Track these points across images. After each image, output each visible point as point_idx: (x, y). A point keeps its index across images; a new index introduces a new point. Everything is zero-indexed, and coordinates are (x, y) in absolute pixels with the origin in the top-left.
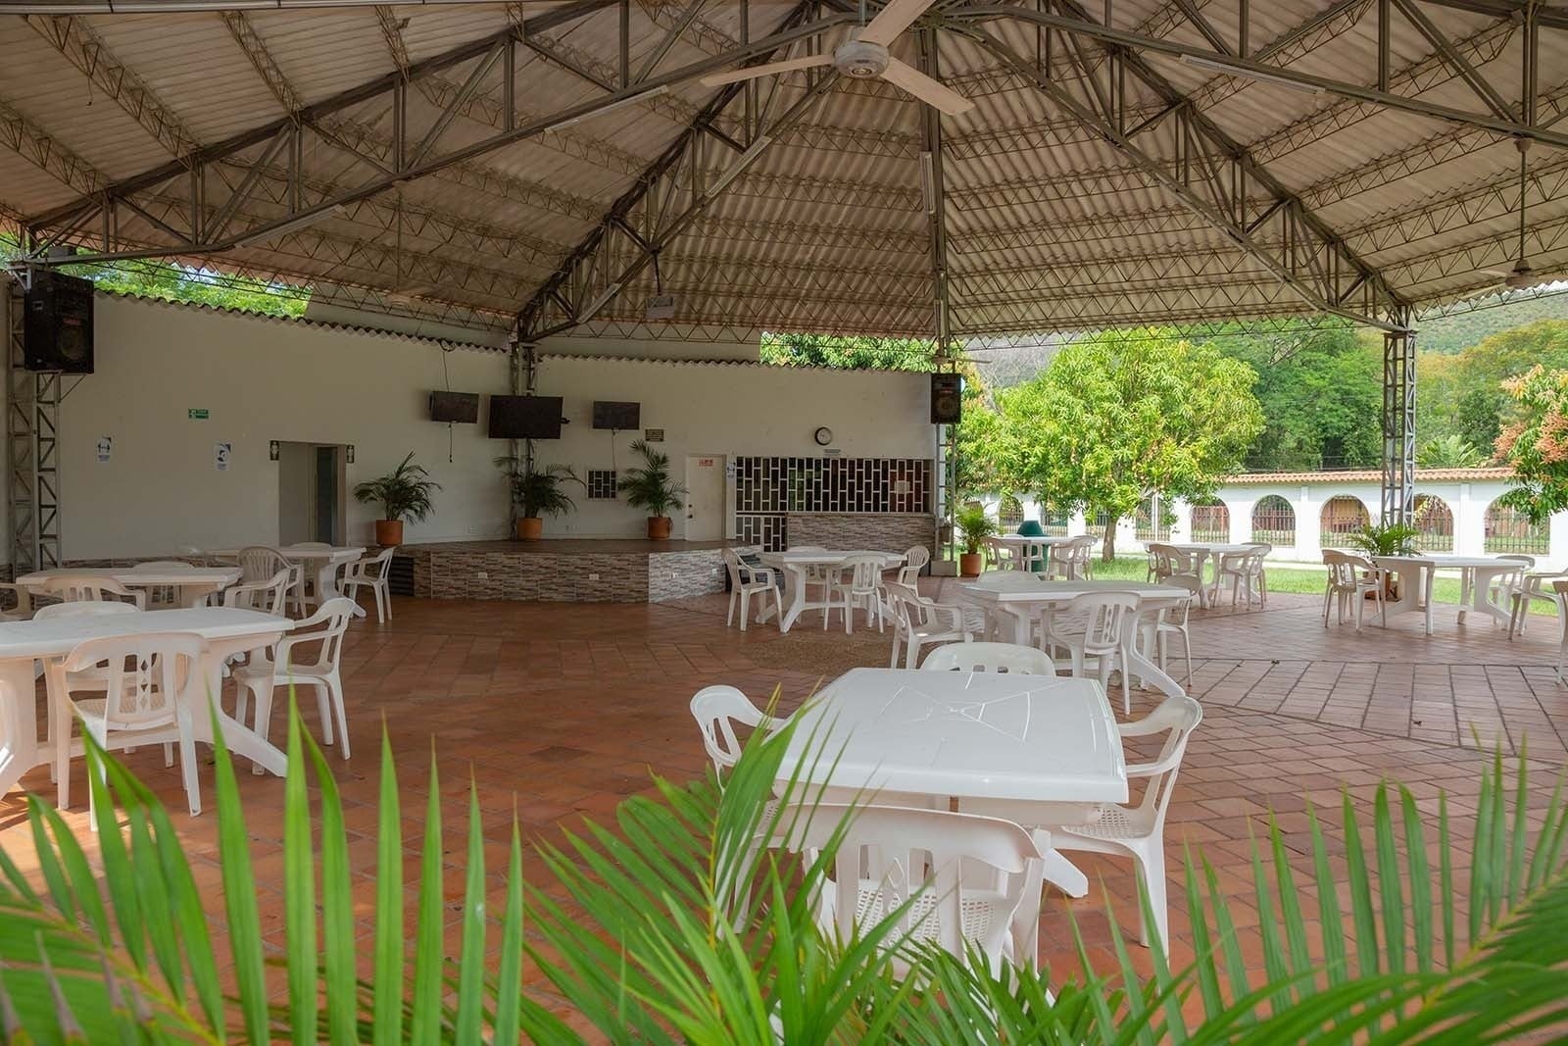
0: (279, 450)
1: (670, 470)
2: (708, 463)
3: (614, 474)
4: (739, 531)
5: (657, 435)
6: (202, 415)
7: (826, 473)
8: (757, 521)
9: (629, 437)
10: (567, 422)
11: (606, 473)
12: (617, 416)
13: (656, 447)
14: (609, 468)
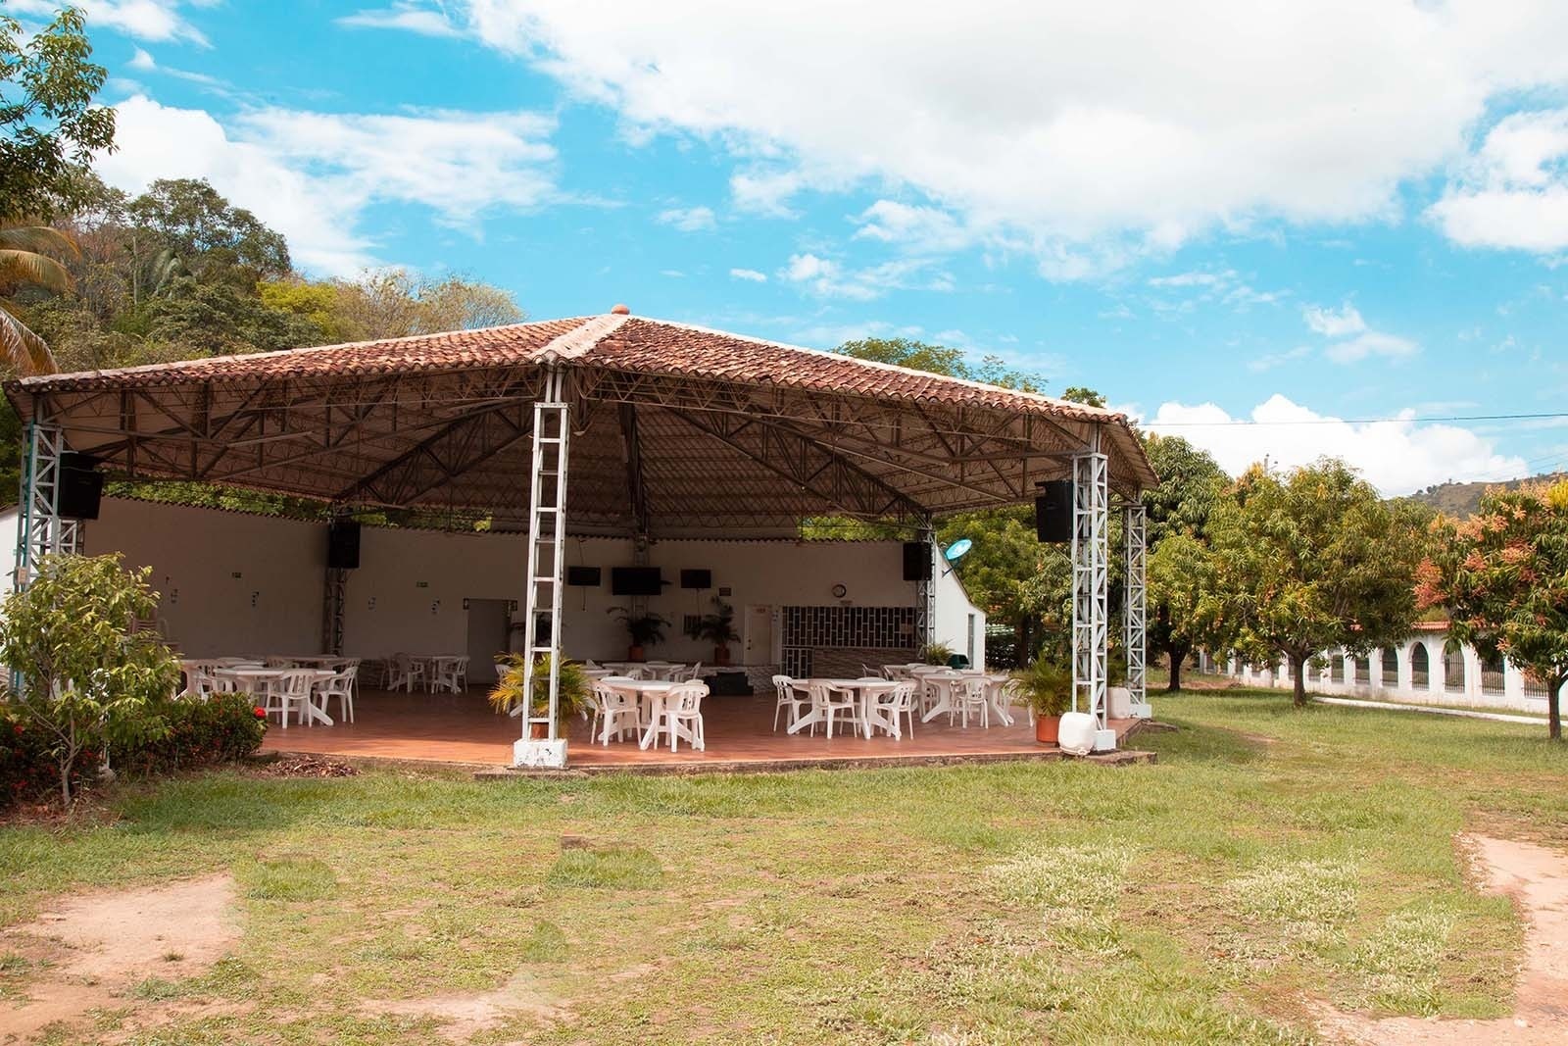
0: (468, 604)
1: (735, 616)
2: (761, 611)
3: (700, 618)
4: (784, 659)
5: (726, 592)
6: (424, 585)
7: (847, 618)
8: (796, 652)
9: (707, 594)
10: (667, 583)
11: (695, 618)
12: (697, 579)
13: (725, 600)
14: (696, 614)
